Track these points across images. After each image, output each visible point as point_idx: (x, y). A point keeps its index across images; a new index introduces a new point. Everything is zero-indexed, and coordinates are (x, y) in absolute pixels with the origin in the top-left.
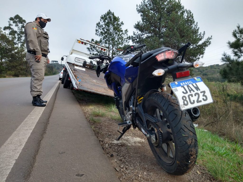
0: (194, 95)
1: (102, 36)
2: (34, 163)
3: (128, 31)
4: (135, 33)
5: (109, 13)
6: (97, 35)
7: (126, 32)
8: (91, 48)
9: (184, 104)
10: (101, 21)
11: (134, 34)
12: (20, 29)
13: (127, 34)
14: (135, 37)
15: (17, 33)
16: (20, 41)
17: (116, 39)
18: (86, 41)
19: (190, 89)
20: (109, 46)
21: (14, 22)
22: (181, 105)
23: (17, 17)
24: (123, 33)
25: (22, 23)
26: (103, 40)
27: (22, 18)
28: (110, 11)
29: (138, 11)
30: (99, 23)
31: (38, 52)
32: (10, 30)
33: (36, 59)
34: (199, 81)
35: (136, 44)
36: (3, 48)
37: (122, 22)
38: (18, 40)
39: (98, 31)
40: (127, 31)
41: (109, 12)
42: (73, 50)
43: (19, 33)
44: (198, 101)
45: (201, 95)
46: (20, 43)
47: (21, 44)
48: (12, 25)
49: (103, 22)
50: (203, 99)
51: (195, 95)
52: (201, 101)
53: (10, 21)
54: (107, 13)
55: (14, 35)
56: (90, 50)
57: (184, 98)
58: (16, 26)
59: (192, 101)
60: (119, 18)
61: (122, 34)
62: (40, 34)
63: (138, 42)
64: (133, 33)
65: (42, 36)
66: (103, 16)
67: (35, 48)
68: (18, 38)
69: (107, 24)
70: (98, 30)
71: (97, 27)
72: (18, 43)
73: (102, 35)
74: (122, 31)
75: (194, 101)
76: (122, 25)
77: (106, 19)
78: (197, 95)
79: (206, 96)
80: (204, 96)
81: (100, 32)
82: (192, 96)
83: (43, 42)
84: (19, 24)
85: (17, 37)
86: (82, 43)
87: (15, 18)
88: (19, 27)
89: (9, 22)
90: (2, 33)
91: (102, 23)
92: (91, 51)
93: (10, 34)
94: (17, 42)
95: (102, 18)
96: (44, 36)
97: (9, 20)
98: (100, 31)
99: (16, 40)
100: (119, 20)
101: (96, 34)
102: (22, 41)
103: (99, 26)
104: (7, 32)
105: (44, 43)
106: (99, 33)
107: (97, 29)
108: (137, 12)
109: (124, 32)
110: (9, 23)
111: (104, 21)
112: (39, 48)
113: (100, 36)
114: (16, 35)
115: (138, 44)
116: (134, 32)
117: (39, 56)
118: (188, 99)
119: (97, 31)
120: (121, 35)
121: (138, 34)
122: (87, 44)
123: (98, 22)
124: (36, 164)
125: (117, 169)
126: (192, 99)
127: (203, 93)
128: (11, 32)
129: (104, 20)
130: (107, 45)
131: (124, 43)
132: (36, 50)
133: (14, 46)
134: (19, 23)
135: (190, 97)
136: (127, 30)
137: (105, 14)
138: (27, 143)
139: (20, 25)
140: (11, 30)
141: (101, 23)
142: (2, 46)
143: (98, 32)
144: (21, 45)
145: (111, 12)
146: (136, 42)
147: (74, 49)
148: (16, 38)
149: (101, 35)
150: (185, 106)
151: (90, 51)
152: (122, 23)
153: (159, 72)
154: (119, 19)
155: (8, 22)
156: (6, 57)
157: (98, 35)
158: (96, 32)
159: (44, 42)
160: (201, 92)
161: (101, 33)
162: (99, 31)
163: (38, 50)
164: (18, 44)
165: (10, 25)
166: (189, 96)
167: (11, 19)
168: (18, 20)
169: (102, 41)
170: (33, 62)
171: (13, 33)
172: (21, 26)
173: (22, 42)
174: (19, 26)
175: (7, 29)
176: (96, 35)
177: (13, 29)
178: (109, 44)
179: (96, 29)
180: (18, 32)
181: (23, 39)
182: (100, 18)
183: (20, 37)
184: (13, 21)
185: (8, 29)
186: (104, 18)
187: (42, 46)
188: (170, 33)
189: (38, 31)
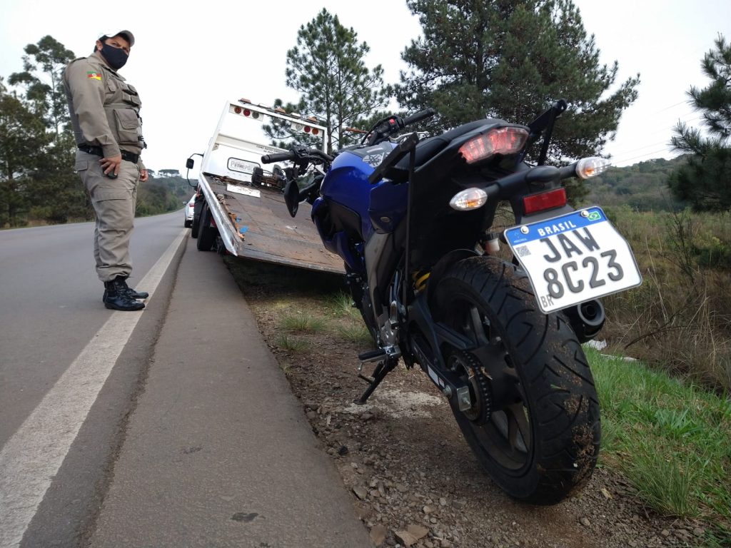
0: (580, 265)
1: (307, 90)
2: (107, 484)
3: (383, 71)
4: (406, 77)
5: (323, 18)
6: (292, 86)
7: (378, 74)
8: (276, 128)
9: (552, 294)
11: (403, 79)
12: (58, 80)
13: (381, 79)
14: (406, 89)
15: (50, 93)
16: (63, 117)
17: (349, 97)
18: (259, 106)
19: (569, 247)
20: (329, 117)
21: (38, 60)
22: (542, 297)
23: (48, 42)
24: (368, 78)
25: (62, 61)
26: (309, 102)
27: (63, 46)
28: (325, 11)
29: (411, 8)
30: (296, 51)
31: (109, 148)
32: (28, 83)
33: (105, 169)
34: (595, 219)
35: (410, 109)
36: (14, 138)
37: (365, 43)
38: (55, 114)
39: (292, 76)
40: (381, 71)
41: (322, 14)
42: (220, 135)
43: (56, 91)
44: (594, 283)
45: (603, 262)
46: (63, 122)
47: (66, 124)
48: (34, 68)
49: (306, 47)
50: (610, 275)
51: (585, 265)
52: (602, 283)
53: (27, 55)
54: (316, 19)
55: (43, 98)
56: (273, 131)
57: (551, 276)
58: (45, 71)
59: (576, 285)
60: (355, 32)
61: (365, 80)
62: (114, 92)
63: (415, 103)
64: (399, 77)
65: (119, 99)
66: (306, 28)
67: (98, 137)
68: (55, 106)
69: (320, 53)
70: (293, 71)
71: (288, 62)
72: (57, 121)
73: (307, 86)
74: (365, 71)
75: (581, 283)
76: (364, 52)
77: (315, 37)
78: (590, 265)
79: (618, 267)
80: (611, 264)
81: (298, 78)
82: (575, 269)
83: (123, 117)
84: (54, 65)
85: (51, 103)
86: (247, 112)
87: (41, 47)
88: (55, 73)
89: (23, 58)
90: (4, 93)
91: (304, 50)
92: (276, 136)
93: (31, 95)
94: (54, 119)
95: (303, 34)
96: (124, 98)
97: (25, 54)
98: (299, 74)
99: (50, 111)
100: (355, 38)
101: (288, 83)
103: (295, 60)
104: (22, 89)
105: (126, 119)
106: (295, 81)
107: (291, 68)
108: (410, 12)
109: (371, 73)
110: (25, 61)
111: (310, 44)
112: (110, 135)
113: (300, 89)
114: (48, 97)
115: (416, 108)
116: (401, 72)
117: (112, 159)
118: (561, 279)
119: (289, 73)
120: (362, 84)
121: (414, 78)
122: (260, 116)
123: (292, 48)
124: (113, 488)
125: (357, 493)
126: (575, 277)
127: (608, 258)
128: (32, 88)
129: (309, 39)
130: (323, 116)
131: (373, 106)
132: (104, 143)
133: (44, 130)
134: (55, 62)
135: (570, 270)
136: (380, 66)
137: (311, 23)
138: (86, 423)
139: (58, 67)
140: (31, 84)
141: (300, 48)
142: (10, 134)
143: (294, 78)
144: (66, 127)
145: (328, 15)
146: (409, 103)
147: (221, 132)
148: (48, 108)
149: (302, 86)
150: (553, 299)
151: (272, 136)
152: (365, 47)
153: (469, 198)
154: (356, 34)
155: (23, 60)
156: (23, 164)
157: (295, 86)
158: (288, 78)
159: (126, 116)
160: (603, 255)
161: (303, 79)
162: (296, 75)
163: (110, 140)
164: (57, 125)
165: (28, 67)
166: (564, 268)
167: (31, 49)
168: (50, 51)
169: (306, 104)
170: (96, 177)
171: (38, 91)
172: (61, 71)
174: (56, 69)
175: (21, 81)
176: (289, 87)
177: (37, 79)
178: (328, 112)
179: (288, 69)
180: (52, 87)
182: (297, 35)
183: (60, 104)
184: (37, 55)
185: (23, 81)
186: (308, 34)
187: (121, 129)
188: (512, 70)
189: (106, 85)
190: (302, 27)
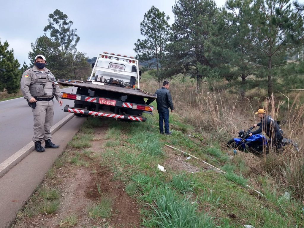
5: (153, 9)
10: (145, 19)
15: (59, 33)
21: (54, 20)
23: (57, 12)
25: (63, 19)
28: (153, 6)
30: (144, 22)
39: (143, 31)
48: (53, 24)
54: (150, 10)
56: (137, 50)
58: (56, 24)
62: (35, 80)
66: (147, 13)
71: (141, 26)
72: (62, 44)
85: (60, 37)
92: (138, 52)
93: (52, 35)
95: (146, 16)
96: (39, 81)
97: (49, 18)
98: (145, 30)
101: (141, 33)
102: (66, 41)
103: (144, 26)
106: (144, 32)
107: (142, 28)
111: (148, 20)
113: (145, 36)
114: (58, 35)
119: (142, 30)
128: (52, 32)
129: (148, 18)
134: (60, 20)
139: (61, 22)
140: (52, 30)
141: (145, 21)
149: (146, 34)
151: (137, 52)
157: (144, 34)
167: (51, 16)
173: (66, 43)
175: (48, 29)
176: (142, 35)
177: (54, 27)
180: (60, 31)
181: (67, 39)
182: (144, 17)
184: (53, 18)
190: (145, 14)
